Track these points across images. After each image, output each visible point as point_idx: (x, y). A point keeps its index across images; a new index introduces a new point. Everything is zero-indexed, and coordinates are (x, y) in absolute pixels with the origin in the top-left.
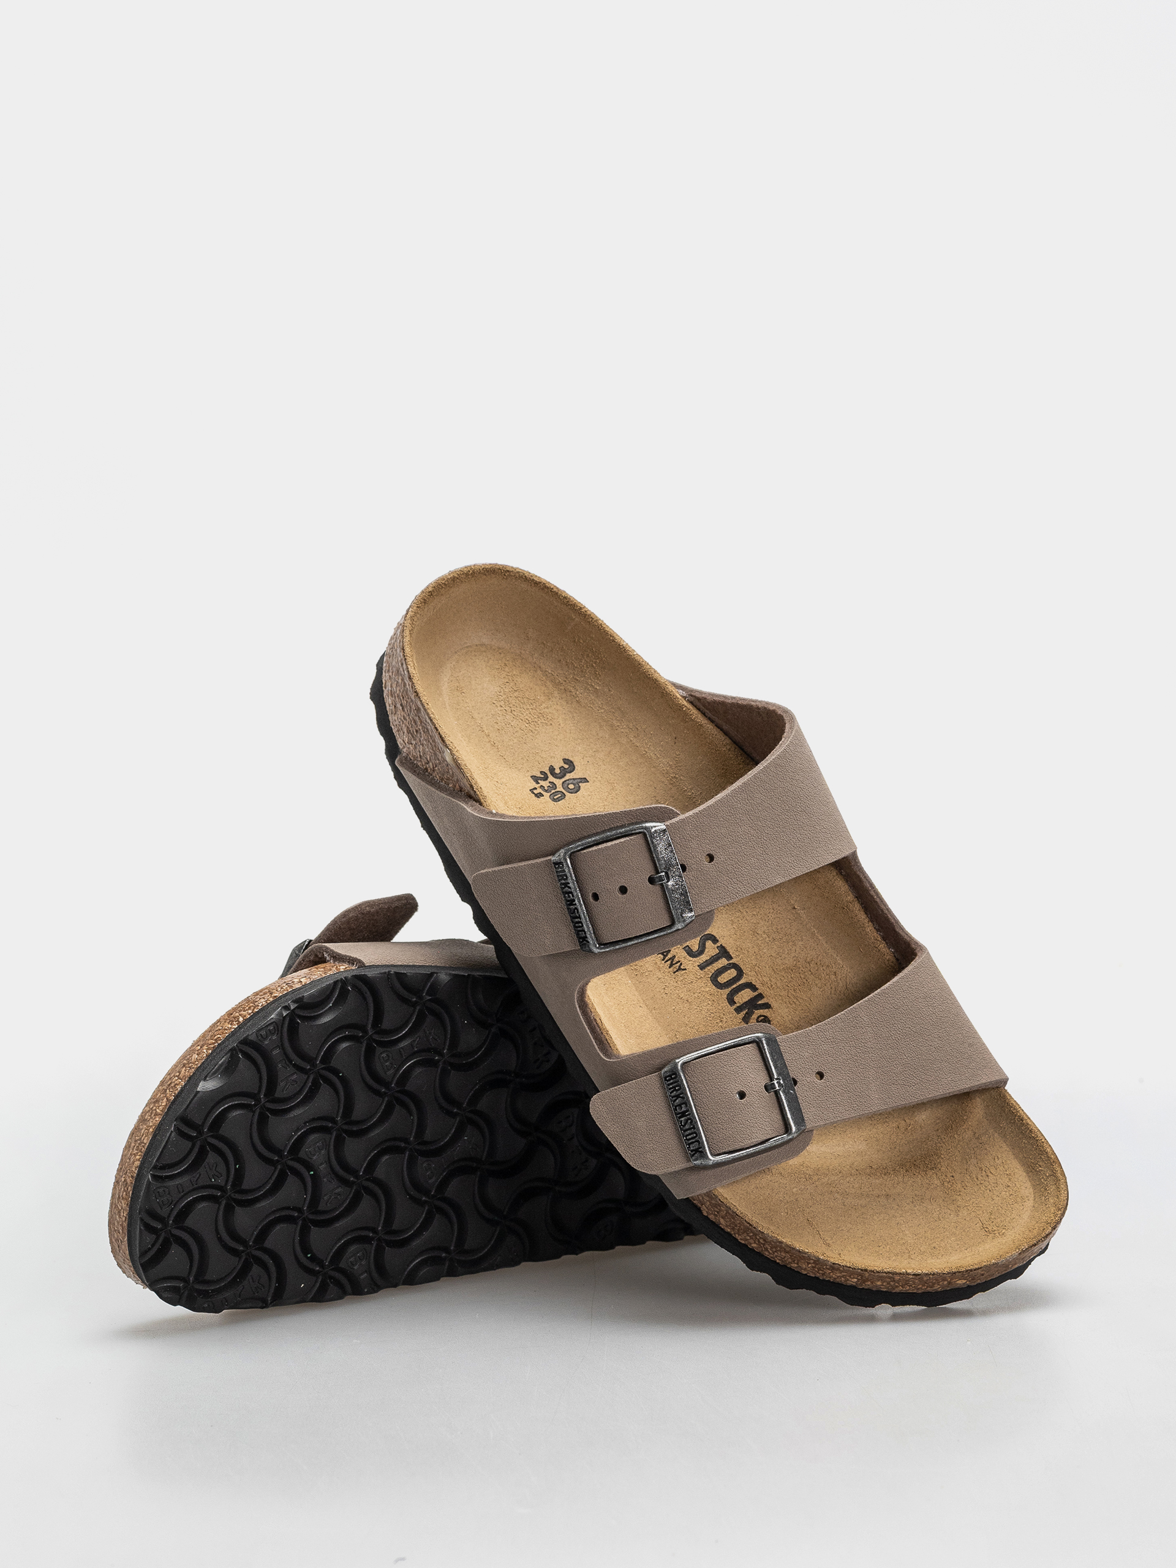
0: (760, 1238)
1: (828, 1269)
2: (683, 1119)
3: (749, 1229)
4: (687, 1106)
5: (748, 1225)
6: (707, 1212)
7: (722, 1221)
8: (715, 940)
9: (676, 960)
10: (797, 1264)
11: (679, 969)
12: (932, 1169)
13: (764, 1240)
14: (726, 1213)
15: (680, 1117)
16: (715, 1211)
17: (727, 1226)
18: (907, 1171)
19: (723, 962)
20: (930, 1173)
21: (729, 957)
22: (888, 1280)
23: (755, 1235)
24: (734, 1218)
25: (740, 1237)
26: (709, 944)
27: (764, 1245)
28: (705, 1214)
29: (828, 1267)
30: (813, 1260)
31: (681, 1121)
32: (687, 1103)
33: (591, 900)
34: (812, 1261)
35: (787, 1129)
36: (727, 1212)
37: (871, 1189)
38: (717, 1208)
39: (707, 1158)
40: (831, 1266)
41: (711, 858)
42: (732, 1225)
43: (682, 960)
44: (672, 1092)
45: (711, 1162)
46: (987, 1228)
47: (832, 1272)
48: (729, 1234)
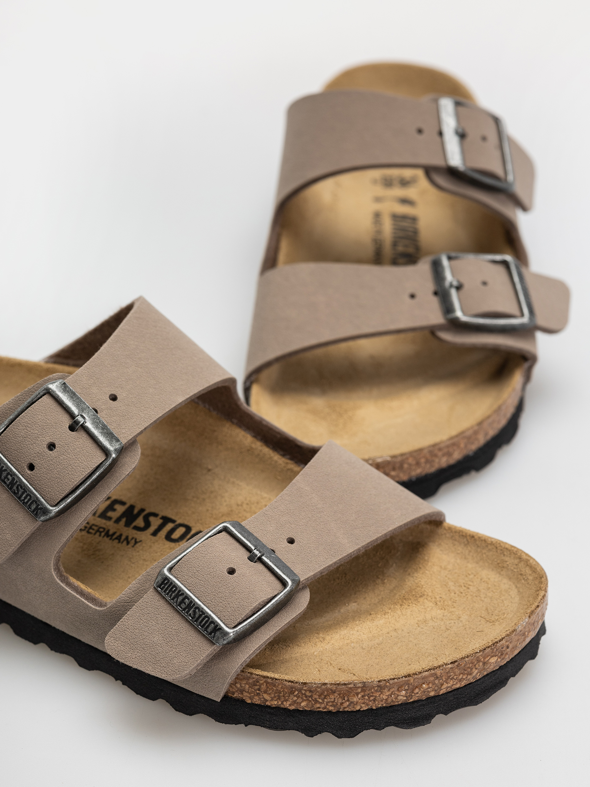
0: (305, 690)
1: (376, 691)
2: (190, 612)
3: (292, 688)
4: (188, 599)
5: (290, 683)
6: (250, 698)
7: (266, 696)
8: (155, 515)
9: (130, 538)
10: (348, 700)
11: (136, 542)
12: (421, 596)
13: (310, 691)
14: (266, 685)
15: (189, 611)
16: (256, 690)
17: (272, 700)
18: (401, 605)
19: (170, 526)
20: (421, 600)
21: (173, 521)
22: (432, 679)
23: (300, 690)
24: (275, 686)
25: (289, 703)
26: (152, 519)
27: (311, 696)
28: (249, 701)
29: (376, 688)
30: (359, 687)
31: (190, 614)
32: (187, 597)
33: (29, 472)
34: (359, 690)
35: (284, 584)
36: (267, 683)
37: (378, 629)
38: (256, 685)
39: (227, 634)
40: (378, 686)
41: (114, 398)
42: (276, 695)
43: (135, 536)
44: (171, 595)
45: (232, 634)
46: (490, 620)
47: (381, 693)
48: (278, 708)
